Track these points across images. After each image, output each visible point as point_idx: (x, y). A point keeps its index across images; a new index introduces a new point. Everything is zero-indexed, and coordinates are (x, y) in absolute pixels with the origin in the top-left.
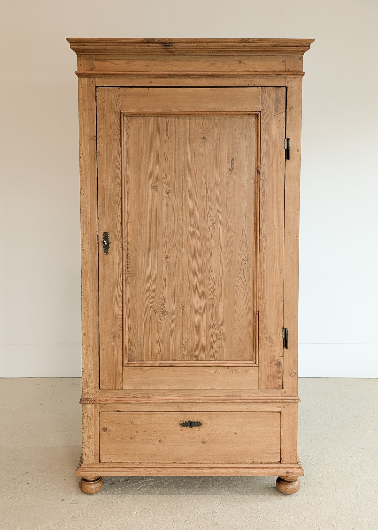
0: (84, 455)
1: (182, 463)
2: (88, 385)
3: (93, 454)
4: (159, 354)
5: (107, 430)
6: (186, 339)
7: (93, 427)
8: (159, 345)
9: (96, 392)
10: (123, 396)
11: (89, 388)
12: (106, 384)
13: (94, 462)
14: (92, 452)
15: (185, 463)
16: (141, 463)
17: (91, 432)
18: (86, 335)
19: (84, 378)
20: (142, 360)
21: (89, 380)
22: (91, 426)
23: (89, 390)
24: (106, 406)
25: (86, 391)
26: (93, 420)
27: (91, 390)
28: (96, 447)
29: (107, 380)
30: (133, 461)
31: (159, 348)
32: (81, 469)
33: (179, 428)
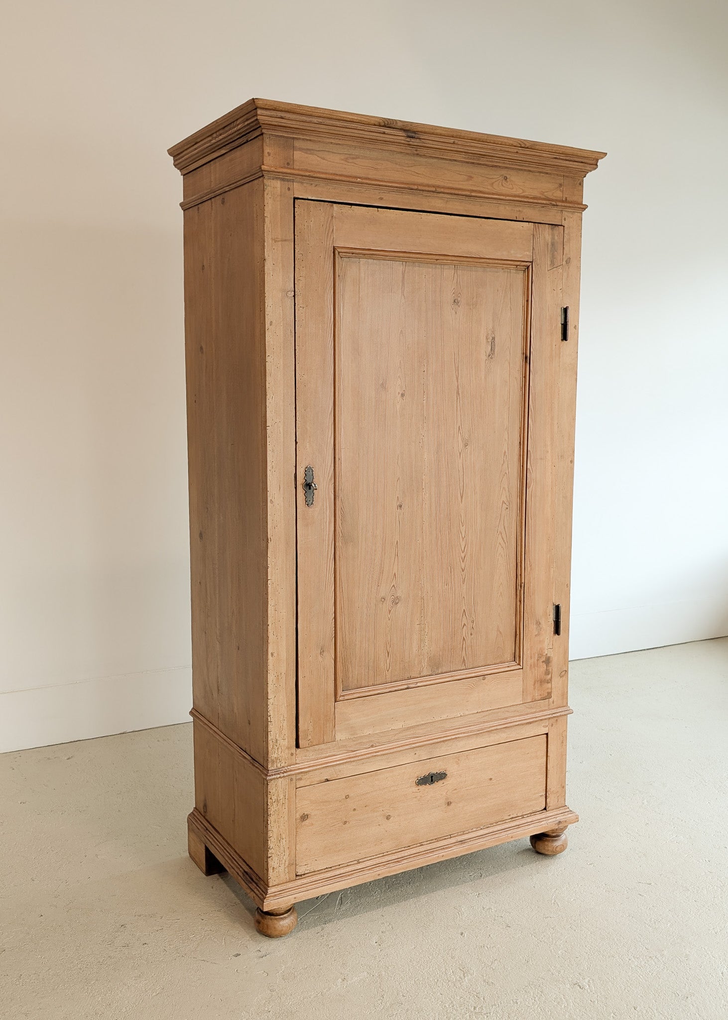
0: (271, 871)
1: (419, 845)
2: (278, 745)
3: (286, 865)
4: (388, 671)
5: (307, 817)
6: (426, 641)
7: (286, 818)
8: (388, 656)
9: (292, 754)
10: (334, 753)
11: (280, 750)
12: (310, 738)
13: (288, 878)
14: (283, 862)
15: (423, 844)
16: (360, 861)
17: (283, 827)
18: (275, 655)
19: (271, 732)
20: (363, 685)
21: (279, 736)
22: (283, 816)
23: (279, 753)
24: (307, 776)
25: (276, 756)
26: (286, 805)
27: (283, 753)
28: (290, 851)
29: (311, 728)
30: (348, 862)
31: (388, 661)
32: (270, 897)
33: (415, 789)
